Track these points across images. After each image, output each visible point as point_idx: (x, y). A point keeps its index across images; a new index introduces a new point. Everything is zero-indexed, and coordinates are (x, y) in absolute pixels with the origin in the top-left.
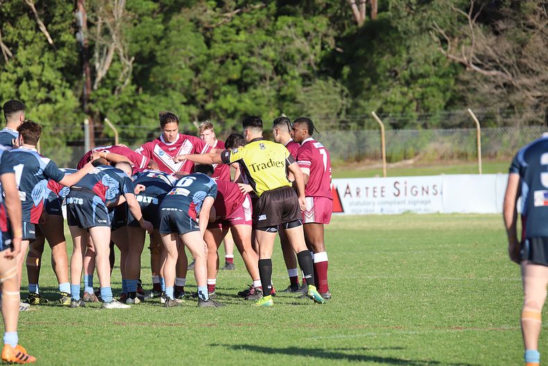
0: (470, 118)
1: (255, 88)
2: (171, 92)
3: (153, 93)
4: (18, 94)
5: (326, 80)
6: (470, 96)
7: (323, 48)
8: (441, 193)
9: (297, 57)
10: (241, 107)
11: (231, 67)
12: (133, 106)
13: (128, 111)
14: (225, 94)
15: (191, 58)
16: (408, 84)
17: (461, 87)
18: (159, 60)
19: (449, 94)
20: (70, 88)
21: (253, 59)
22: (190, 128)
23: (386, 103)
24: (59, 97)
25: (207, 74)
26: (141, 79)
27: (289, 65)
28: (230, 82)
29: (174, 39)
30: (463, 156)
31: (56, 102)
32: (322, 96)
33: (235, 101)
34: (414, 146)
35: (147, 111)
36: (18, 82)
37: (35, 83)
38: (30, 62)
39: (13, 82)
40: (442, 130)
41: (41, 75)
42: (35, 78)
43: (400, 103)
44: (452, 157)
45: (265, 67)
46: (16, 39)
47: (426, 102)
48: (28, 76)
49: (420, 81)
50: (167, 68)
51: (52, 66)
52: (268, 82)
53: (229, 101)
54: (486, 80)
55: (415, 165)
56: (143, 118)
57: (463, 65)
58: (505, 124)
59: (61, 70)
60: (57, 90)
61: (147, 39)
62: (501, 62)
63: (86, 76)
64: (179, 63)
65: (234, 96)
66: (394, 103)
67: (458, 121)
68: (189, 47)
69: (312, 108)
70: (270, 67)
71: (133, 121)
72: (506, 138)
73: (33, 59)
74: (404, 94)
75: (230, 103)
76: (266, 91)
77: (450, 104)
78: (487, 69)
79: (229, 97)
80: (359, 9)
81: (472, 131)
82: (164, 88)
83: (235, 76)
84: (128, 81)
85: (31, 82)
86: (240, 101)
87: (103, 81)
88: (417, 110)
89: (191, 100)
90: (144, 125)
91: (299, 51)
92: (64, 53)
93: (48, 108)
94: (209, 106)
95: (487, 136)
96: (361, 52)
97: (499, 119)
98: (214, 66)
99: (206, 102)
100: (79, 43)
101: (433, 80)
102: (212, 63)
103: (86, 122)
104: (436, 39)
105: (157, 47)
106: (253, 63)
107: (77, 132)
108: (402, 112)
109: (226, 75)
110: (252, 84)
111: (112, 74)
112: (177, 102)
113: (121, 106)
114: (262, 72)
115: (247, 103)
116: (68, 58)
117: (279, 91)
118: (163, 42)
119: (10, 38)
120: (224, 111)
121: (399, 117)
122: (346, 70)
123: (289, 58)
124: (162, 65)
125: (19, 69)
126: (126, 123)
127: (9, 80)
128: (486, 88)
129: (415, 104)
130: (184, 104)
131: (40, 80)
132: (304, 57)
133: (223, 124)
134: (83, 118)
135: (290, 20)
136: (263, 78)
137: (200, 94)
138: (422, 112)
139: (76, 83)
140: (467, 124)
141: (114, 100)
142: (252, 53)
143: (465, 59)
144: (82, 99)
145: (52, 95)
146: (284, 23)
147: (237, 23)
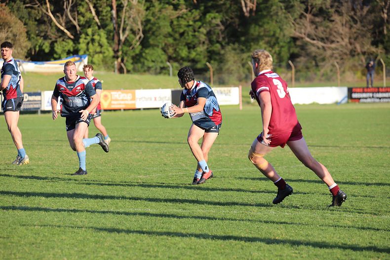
4: (88, 49)
5: (234, 44)
11: (187, 37)
12: (140, 55)
14: (182, 50)
20: (110, 46)
21: (196, 33)
24: (106, 51)
26: (145, 44)
31: (104, 53)
35: (148, 58)
36: (88, 44)
37: (96, 44)
39: (86, 44)
41: (100, 40)
42: (96, 41)
48: (93, 40)
53: (184, 53)
54: (313, 45)
56: (146, 61)
60: (105, 47)
65: (186, 51)
71: (140, 62)
76: (201, 49)
80: (246, 10)
82: (153, 46)
84: (138, 43)
85: (94, 43)
86: (189, 53)
87: (124, 43)
89: (166, 52)
93: (101, 55)
102: (177, 35)
110: (195, 45)
112: (160, 54)
115: (193, 55)
119: (81, 23)
120: (182, 59)
124: (157, 36)
125: (88, 37)
126: (136, 63)
127: (83, 42)
130: (162, 54)
131: (99, 43)
133: (181, 64)
134: (115, 61)
135: (213, 15)
139: (112, 44)
142: (195, 31)
143: (303, 35)
144: (116, 52)
145: (103, 50)
146: (210, 16)
147: (185, 16)
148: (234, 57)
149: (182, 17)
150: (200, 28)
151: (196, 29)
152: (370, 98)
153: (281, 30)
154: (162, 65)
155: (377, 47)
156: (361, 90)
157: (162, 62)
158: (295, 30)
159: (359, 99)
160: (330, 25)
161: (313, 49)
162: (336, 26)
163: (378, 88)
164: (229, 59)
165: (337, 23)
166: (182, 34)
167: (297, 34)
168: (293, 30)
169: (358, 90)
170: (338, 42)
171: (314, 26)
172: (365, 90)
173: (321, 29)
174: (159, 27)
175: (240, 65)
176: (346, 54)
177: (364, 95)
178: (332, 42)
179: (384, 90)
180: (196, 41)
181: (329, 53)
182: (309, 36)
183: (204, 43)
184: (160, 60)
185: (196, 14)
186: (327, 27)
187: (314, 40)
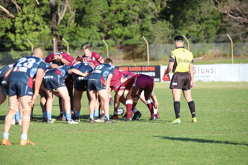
0: (228, 38)
1: (130, 24)
2: (92, 26)
3: (84, 27)
4: (23, 27)
5: (163, 21)
6: (228, 28)
7: (161, 7)
8: (215, 72)
9: (150, 11)
10: (124, 33)
11: (120, 15)
12: (75, 33)
13: (73, 35)
14: (117, 27)
15: (101, 11)
16: (200, 23)
17: (224, 24)
18: (87, 12)
19: (218, 28)
20: (47, 24)
22: (101, 42)
23: (190, 31)
24: (42, 29)
25: (108, 18)
26: (79, 20)
27: (146, 14)
28: (119, 22)
29: (94, 3)
30: (225, 55)
31: (40, 30)
32: (161, 28)
33: (121, 30)
34: (203, 51)
35: (82, 35)
36: (24, 21)
37: (31, 22)
38: (29, 12)
39: (21, 22)
40: (215, 44)
41: (34, 18)
42: (31, 20)
43: (196, 32)
44: (220, 56)
45: (135, 15)
46: (22, 2)
47: (208, 31)
48: (28, 19)
49: (205, 21)
50: (91, 15)
51: (38, 15)
52: (136, 22)
54: (236, 21)
55: (203, 60)
56: (80, 38)
57: (225, 14)
58: (244, 41)
59: (43, 16)
60: (41, 25)
61: (82, 2)
62: (242, 13)
63: (54, 19)
64: (96, 13)
65: (121, 28)
66: (193, 32)
67: (222, 40)
68: (100, 6)
69: (156, 34)
70: (137, 15)
71: (75, 39)
72: (244, 47)
73: (30, 11)
74: (198, 27)
75: (119, 31)
76: (135, 26)
77: (219, 32)
78: (236, 16)
79: (119, 29)
81: (229, 44)
82: (89, 24)
83: (121, 19)
84: (73, 21)
85: (29, 22)
86: (123, 31)
87: (61, 21)
88: (204, 35)
89: (101, 30)
90: (80, 41)
91: (150, 8)
92: (44, 8)
93: (37, 33)
94: (110, 33)
95: (236, 46)
96: (179, 8)
97: (241, 39)
98: (112, 14)
99: (108, 31)
100: (51, 4)
101: (211, 21)
102: (111, 13)
103: (54, 40)
104: (213, 3)
105: (86, 6)
106: (129, 13)
107: (50, 44)
108: (197, 36)
109: (117, 19)
110: (129, 22)
111: (66, 18)
112: (95, 31)
113: (70, 33)
114: (134, 17)
115: (126, 32)
116: (46, 11)
117: (141, 26)
118: (89, 4)
119: (20, 2)
121: (196, 38)
122: (172, 17)
123: (146, 11)
124: (88, 14)
125: (24, 16)
126: (72, 40)
127: (19, 21)
128: (236, 25)
129: (203, 32)
130: (98, 32)
131: (33, 21)
132: (153, 10)
133: (116, 41)
134: (53, 38)
136: (134, 20)
137: (105, 27)
138: (206, 36)
139: (50, 22)
140: (227, 41)
141: (66, 30)
142: (129, 9)
143: (226, 12)
144: (52, 30)
145: (39, 27)
150: (134, 6)
151: (131, 7)
184: (95, 37)
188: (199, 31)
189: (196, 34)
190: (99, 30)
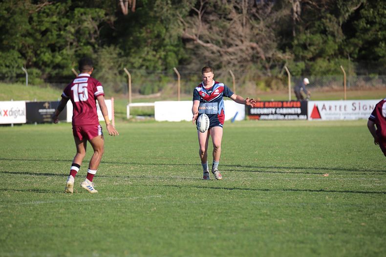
1: (63, 50)
2: (12, 51)
3: (3, 51)
10: (55, 60)
11: (50, 37)
14: (45, 53)
21: (62, 33)
23: (144, 60)
32: (108, 56)
33: (50, 57)
34: (158, 86)
47: (167, 61)
49: (163, 48)
52: (69, 46)
53: (47, 56)
54: (207, 48)
55: (161, 96)
65: (49, 54)
66: (149, 60)
74: (154, 56)
75: (48, 58)
76: (68, 52)
80: (124, 5)
86: (53, 57)
88: (162, 65)
89: (23, 55)
109: (47, 42)
110: (61, 48)
112: (16, 57)
115: (58, 59)
117: (76, 52)
120: (45, 64)
129: (160, 62)
130: (19, 58)
133: (43, 71)
135: (82, 10)
142: (60, 30)
143: (194, 36)
146: (79, 12)
147: (47, 11)
148: (109, 63)
149: (44, 12)
150: (66, 26)
151: (62, 27)
152: (272, 114)
153: (167, 29)
154: (19, 72)
155: (284, 52)
156: (262, 105)
157: (19, 67)
158: (184, 30)
159: (260, 115)
160: (228, 24)
161: (207, 54)
162: (235, 25)
163: (282, 102)
164: (103, 64)
165: (235, 22)
166: (44, 33)
167: (188, 35)
168: (181, 30)
169: (258, 105)
170: (237, 45)
171: (208, 26)
172: (267, 105)
173: (216, 29)
174: (15, 24)
175: (116, 71)
176: (245, 60)
177: (265, 111)
178: (230, 45)
179: (289, 105)
180: (62, 41)
181: (226, 58)
182: (200, 38)
183: (71, 44)
184: (16, 65)
185: (62, 7)
186: (224, 27)
187: (208, 42)
188: (156, 59)
189: (153, 64)
190: (20, 56)
